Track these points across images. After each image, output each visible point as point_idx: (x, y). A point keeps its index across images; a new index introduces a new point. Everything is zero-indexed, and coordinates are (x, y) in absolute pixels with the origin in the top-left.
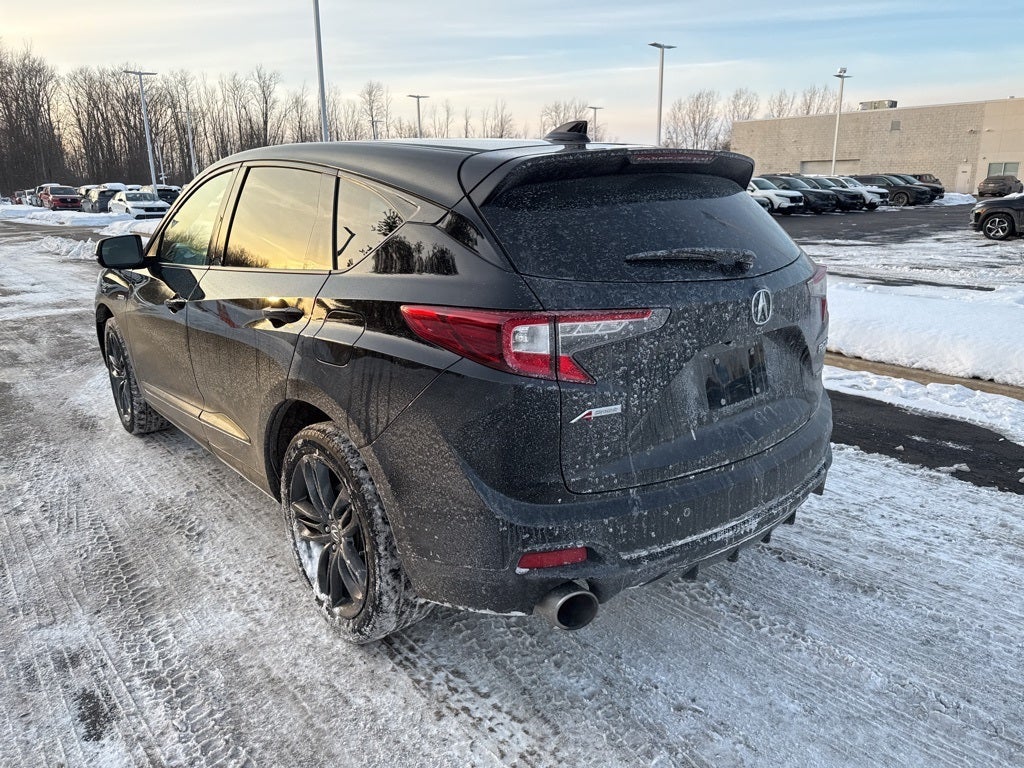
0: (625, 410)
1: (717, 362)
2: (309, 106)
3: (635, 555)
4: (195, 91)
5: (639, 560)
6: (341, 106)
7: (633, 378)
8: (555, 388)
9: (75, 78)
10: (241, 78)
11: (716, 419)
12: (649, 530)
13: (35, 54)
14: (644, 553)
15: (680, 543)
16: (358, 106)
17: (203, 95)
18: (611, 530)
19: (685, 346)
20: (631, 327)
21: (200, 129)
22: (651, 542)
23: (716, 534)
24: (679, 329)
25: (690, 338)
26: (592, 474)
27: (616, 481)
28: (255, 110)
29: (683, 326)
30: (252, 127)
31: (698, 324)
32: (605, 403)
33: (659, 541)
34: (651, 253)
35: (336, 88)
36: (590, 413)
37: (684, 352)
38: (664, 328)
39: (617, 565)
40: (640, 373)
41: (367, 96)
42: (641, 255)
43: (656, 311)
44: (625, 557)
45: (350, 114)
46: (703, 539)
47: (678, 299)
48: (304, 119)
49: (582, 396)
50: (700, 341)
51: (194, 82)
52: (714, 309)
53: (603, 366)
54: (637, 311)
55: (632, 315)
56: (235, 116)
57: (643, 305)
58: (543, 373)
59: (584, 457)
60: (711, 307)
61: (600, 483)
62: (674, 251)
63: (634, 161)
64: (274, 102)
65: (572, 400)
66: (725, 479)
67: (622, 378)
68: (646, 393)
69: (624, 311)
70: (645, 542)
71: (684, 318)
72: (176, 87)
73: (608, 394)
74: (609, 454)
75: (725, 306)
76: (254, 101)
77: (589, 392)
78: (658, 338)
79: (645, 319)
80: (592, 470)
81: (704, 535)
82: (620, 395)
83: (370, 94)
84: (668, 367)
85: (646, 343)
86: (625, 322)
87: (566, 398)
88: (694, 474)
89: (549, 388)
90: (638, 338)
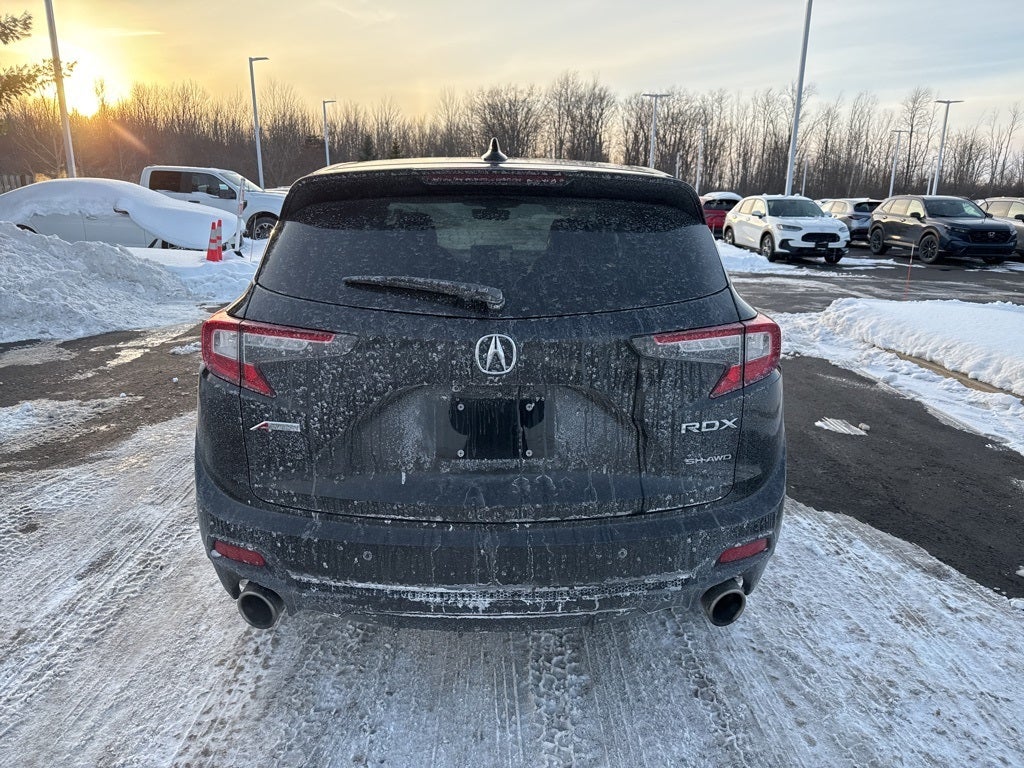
0: (306, 431)
1: (461, 407)
2: (841, 118)
3: (305, 578)
4: (728, 109)
5: (308, 585)
6: (875, 116)
7: (313, 400)
8: (236, 393)
9: (630, 103)
10: (775, 93)
11: (445, 470)
12: (319, 559)
13: (601, 84)
14: (315, 580)
15: (360, 585)
16: (897, 116)
17: (735, 112)
18: (279, 545)
19: (375, 379)
20: (310, 348)
21: (726, 144)
22: (325, 573)
23: (414, 593)
24: (367, 360)
25: (380, 372)
26: (273, 485)
27: (295, 499)
28: (783, 124)
29: (372, 357)
30: (776, 143)
31: (393, 359)
32: (282, 417)
33: (333, 573)
34: (366, 278)
35: (874, 97)
36: (266, 425)
37: (375, 385)
38: (349, 356)
39: (285, 581)
40: (320, 397)
41: (911, 105)
42: (355, 278)
43: (339, 336)
44: (295, 577)
45: (885, 124)
46: (393, 592)
47: (370, 328)
48: (832, 132)
49: (258, 406)
50: (395, 376)
51: (729, 100)
52: (416, 346)
53: (284, 381)
54: (316, 333)
55: (311, 336)
56: (761, 130)
57: (328, 329)
58: (229, 376)
59: (269, 467)
60: (411, 343)
61: (281, 496)
62: (389, 278)
63: (425, 180)
64: (804, 115)
65: (250, 408)
66: (433, 536)
67: (302, 397)
68: (329, 419)
69: (302, 331)
70: (318, 571)
71: (374, 349)
72: (712, 106)
73: (285, 410)
74: (293, 471)
75: (433, 345)
76: (784, 116)
77: (265, 404)
78: (341, 365)
79: (326, 342)
80: (274, 482)
81: (395, 588)
82: (298, 414)
83: (914, 102)
84: (355, 398)
85: (328, 368)
86: (306, 342)
87: (245, 404)
88: (392, 519)
89: (231, 392)
90: (320, 361)
